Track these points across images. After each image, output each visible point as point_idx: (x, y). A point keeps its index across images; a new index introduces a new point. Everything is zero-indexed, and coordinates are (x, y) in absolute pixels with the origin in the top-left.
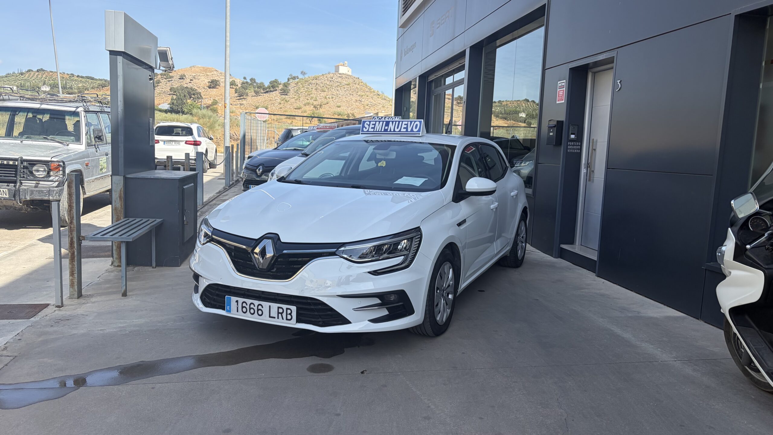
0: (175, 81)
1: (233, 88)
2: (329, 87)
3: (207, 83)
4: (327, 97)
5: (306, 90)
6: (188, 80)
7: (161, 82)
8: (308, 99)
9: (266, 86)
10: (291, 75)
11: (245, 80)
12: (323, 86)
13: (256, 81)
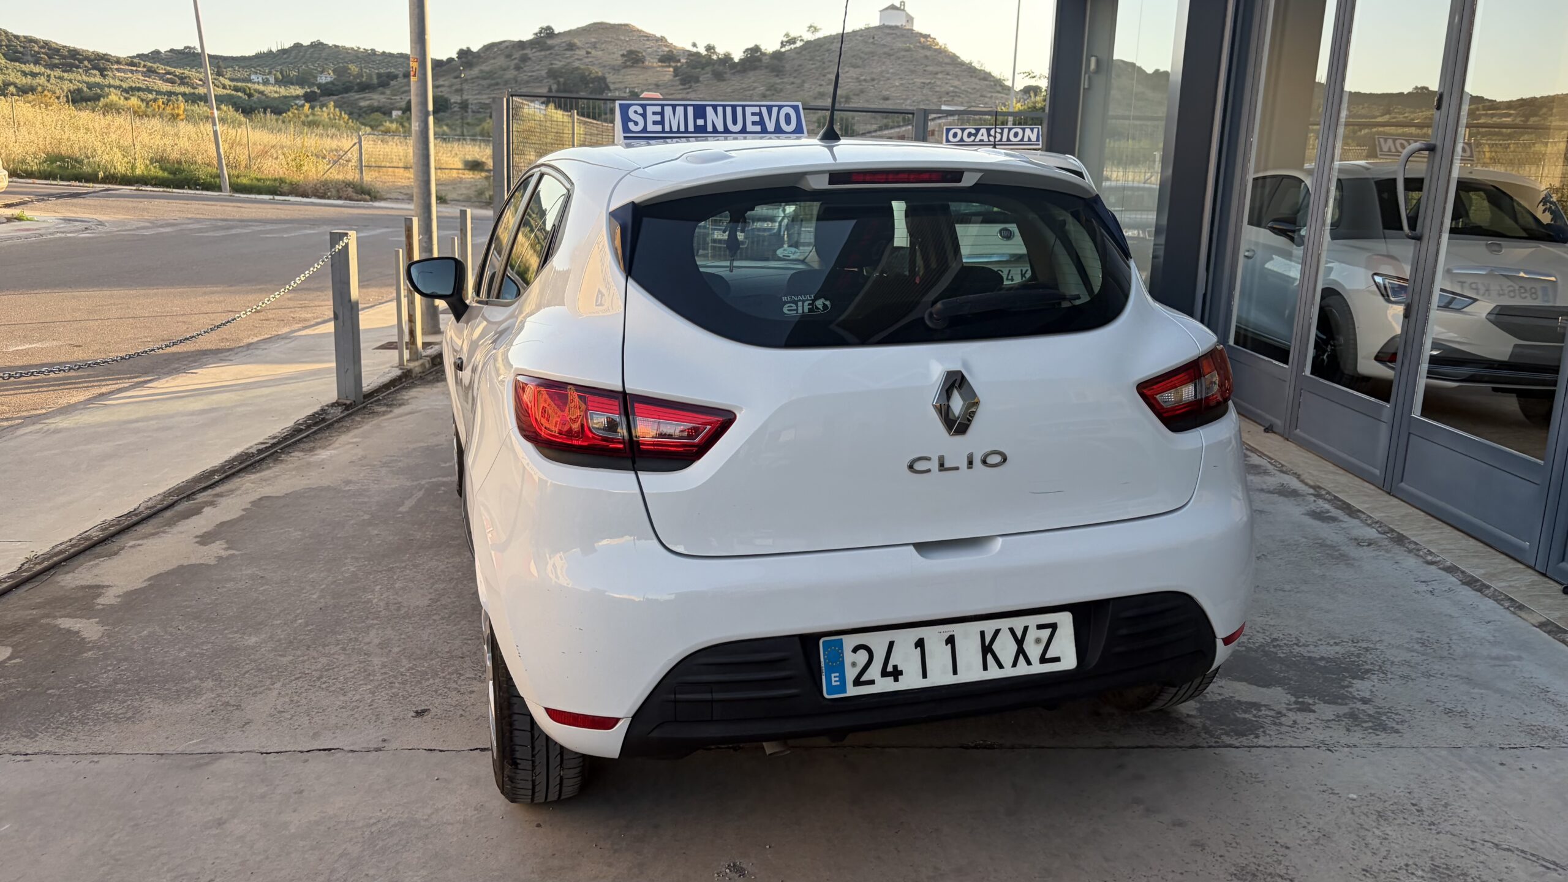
0: (557, 55)
1: (669, 66)
2: (866, 57)
3: (620, 58)
4: (863, 78)
5: (818, 64)
6: (583, 53)
7: (530, 59)
8: (821, 85)
9: (736, 60)
10: (787, 35)
11: (694, 50)
12: (853, 56)
13: (717, 50)
